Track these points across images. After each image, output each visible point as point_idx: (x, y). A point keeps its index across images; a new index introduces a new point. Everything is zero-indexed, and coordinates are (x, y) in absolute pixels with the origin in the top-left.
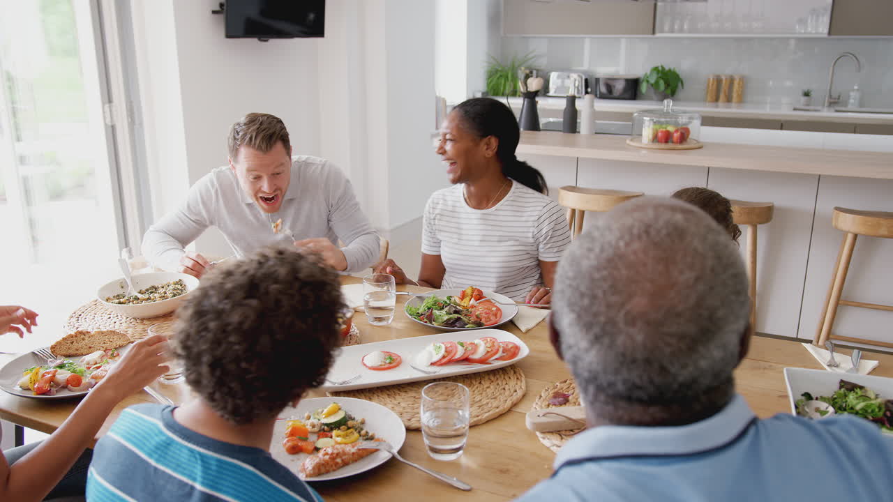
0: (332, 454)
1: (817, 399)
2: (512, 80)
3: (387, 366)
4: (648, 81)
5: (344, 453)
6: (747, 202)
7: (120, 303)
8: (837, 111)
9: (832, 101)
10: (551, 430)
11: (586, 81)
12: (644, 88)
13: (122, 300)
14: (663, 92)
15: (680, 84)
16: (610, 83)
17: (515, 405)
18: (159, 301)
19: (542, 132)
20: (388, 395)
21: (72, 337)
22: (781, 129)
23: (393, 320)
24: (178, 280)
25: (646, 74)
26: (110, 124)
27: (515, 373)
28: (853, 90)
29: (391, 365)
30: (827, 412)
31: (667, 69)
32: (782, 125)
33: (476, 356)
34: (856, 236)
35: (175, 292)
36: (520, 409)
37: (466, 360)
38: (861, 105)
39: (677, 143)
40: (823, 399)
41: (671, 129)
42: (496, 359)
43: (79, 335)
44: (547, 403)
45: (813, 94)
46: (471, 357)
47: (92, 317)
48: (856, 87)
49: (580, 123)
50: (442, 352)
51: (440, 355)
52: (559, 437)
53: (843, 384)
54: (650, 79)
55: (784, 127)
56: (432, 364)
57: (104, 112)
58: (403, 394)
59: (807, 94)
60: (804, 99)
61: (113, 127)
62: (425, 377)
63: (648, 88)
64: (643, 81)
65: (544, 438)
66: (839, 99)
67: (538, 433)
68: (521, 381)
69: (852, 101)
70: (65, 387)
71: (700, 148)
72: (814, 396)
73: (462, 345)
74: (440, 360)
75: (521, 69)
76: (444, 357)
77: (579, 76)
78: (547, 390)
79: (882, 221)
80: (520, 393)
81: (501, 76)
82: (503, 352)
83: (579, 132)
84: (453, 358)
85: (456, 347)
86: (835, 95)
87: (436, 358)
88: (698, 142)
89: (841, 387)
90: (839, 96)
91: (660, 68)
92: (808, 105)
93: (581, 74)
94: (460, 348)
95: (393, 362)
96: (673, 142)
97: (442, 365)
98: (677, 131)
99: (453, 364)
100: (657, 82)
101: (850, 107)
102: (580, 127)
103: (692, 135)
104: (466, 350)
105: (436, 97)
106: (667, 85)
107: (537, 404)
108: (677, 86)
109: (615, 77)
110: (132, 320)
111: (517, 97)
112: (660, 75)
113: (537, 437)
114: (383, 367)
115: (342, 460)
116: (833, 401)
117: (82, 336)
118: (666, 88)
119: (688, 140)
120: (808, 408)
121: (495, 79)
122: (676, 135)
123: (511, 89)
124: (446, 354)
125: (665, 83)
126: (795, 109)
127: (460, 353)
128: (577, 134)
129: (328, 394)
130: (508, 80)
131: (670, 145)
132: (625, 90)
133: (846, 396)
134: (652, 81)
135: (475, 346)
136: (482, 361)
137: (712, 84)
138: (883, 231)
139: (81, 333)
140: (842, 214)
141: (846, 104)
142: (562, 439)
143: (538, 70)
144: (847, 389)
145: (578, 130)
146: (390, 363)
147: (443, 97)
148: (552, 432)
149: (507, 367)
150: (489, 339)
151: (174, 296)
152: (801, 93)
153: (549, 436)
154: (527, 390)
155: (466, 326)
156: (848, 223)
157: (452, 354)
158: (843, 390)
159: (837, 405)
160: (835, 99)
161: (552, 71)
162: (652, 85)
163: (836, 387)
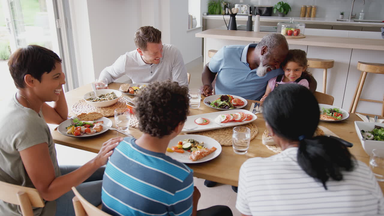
0: (201, 153)
1: (366, 132)
2: (219, 8)
3: (205, 123)
4: (276, 8)
5: (205, 152)
6: (324, 60)
7: (93, 101)
8: (355, 21)
9: (353, 17)
10: (273, 145)
11: (250, 8)
12: (275, 11)
13: (94, 100)
14: (283, 13)
15: (290, 9)
16: (261, 9)
17: (255, 137)
18: (109, 100)
19: (238, 31)
20: (208, 134)
21: (80, 116)
22: (332, 29)
23: (200, 107)
24: (112, 92)
25: (275, 5)
26: (58, 28)
27: (252, 125)
28: (361, 12)
29: (207, 123)
30: (370, 137)
31: (284, 3)
32: (332, 27)
33: (238, 119)
34: (367, 73)
35: (114, 97)
36: (258, 138)
37: (234, 121)
38: (364, 19)
39: (295, 35)
40: (369, 132)
41: (293, 30)
42: (245, 120)
43: (82, 115)
44: (268, 135)
45: (345, 14)
46: (236, 119)
47: (81, 107)
48: (362, 11)
49: (254, 27)
50: (225, 118)
51: (225, 119)
52: (275, 147)
53: (376, 127)
54: (277, 8)
55: (333, 28)
56: (222, 122)
57: (56, 23)
58: (214, 133)
59: (342, 14)
60: (341, 16)
61: (60, 29)
62: (220, 127)
63: (276, 11)
64: (274, 8)
65: (270, 147)
66: (355, 16)
67: (267, 146)
68: (256, 128)
69: (360, 17)
70: (85, 133)
71: (304, 38)
72: (365, 131)
73: (232, 115)
74: (224, 121)
75: (223, 3)
76: (226, 120)
77: (247, 6)
78: (266, 131)
79: (378, 67)
80: (256, 132)
81: (214, 6)
82: (247, 118)
83: (253, 31)
84: (230, 120)
85: (230, 116)
86: (354, 14)
87: (223, 120)
88: (304, 35)
89: (375, 128)
90: (356, 15)
91: (281, 3)
92: (342, 18)
93: (248, 5)
94: (231, 116)
95: (207, 122)
96: (294, 35)
97: (225, 123)
98: (295, 31)
99: (229, 123)
100: (280, 9)
101: (360, 19)
102: (254, 28)
103: (301, 32)
104: (233, 117)
105: (189, 15)
106: (285, 10)
107: (264, 136)
108: (288, 11)
109: (262, 6)
110: (98, 108)
111: (221, 15)
112: (281, 5)
113: (267, 147)
114: (203, 124)
115: (204, 155)
116: (373, 133)
117: (84, 115)
118: (284, 11)
119: (299, 34)
120: (364, 135)
121: (212, 7)
122: (295, 32)
123: (219, 12)
124: (227, 119)
125: (284, 9)
126: (337, 20)
127: (231, 118)
128: (252, 31)
129: (185, 134)
130: (217, 8)
131: (293, 36)
132: (267, 12)
133: (377, 131)
134: (278, 8)
135: (237, 116)
136: (240, 121)
137: (303, 10)
138: (378, 71)
139: (83, 114)
140: (362, 65)
141: (358, 18)
142: (277, 147)
143: (229, 3)
144: (377, 128)
145: (253, 30)
146: (206, 122)
147: (191, 15)
148: (272, 145)
149: (249, 123)
150: (241, 113)
151: (114, 98)
152: (340, 13)
153: (271, 147)
154: (259, 131)
155: (230, 108)
156: (363, 68)
157: (229, 119)
158: (376, 129)
159: (375, 134)
160: (354, 16)
161: (236, 4)
162: (278, 10)
163: (373, 127)
